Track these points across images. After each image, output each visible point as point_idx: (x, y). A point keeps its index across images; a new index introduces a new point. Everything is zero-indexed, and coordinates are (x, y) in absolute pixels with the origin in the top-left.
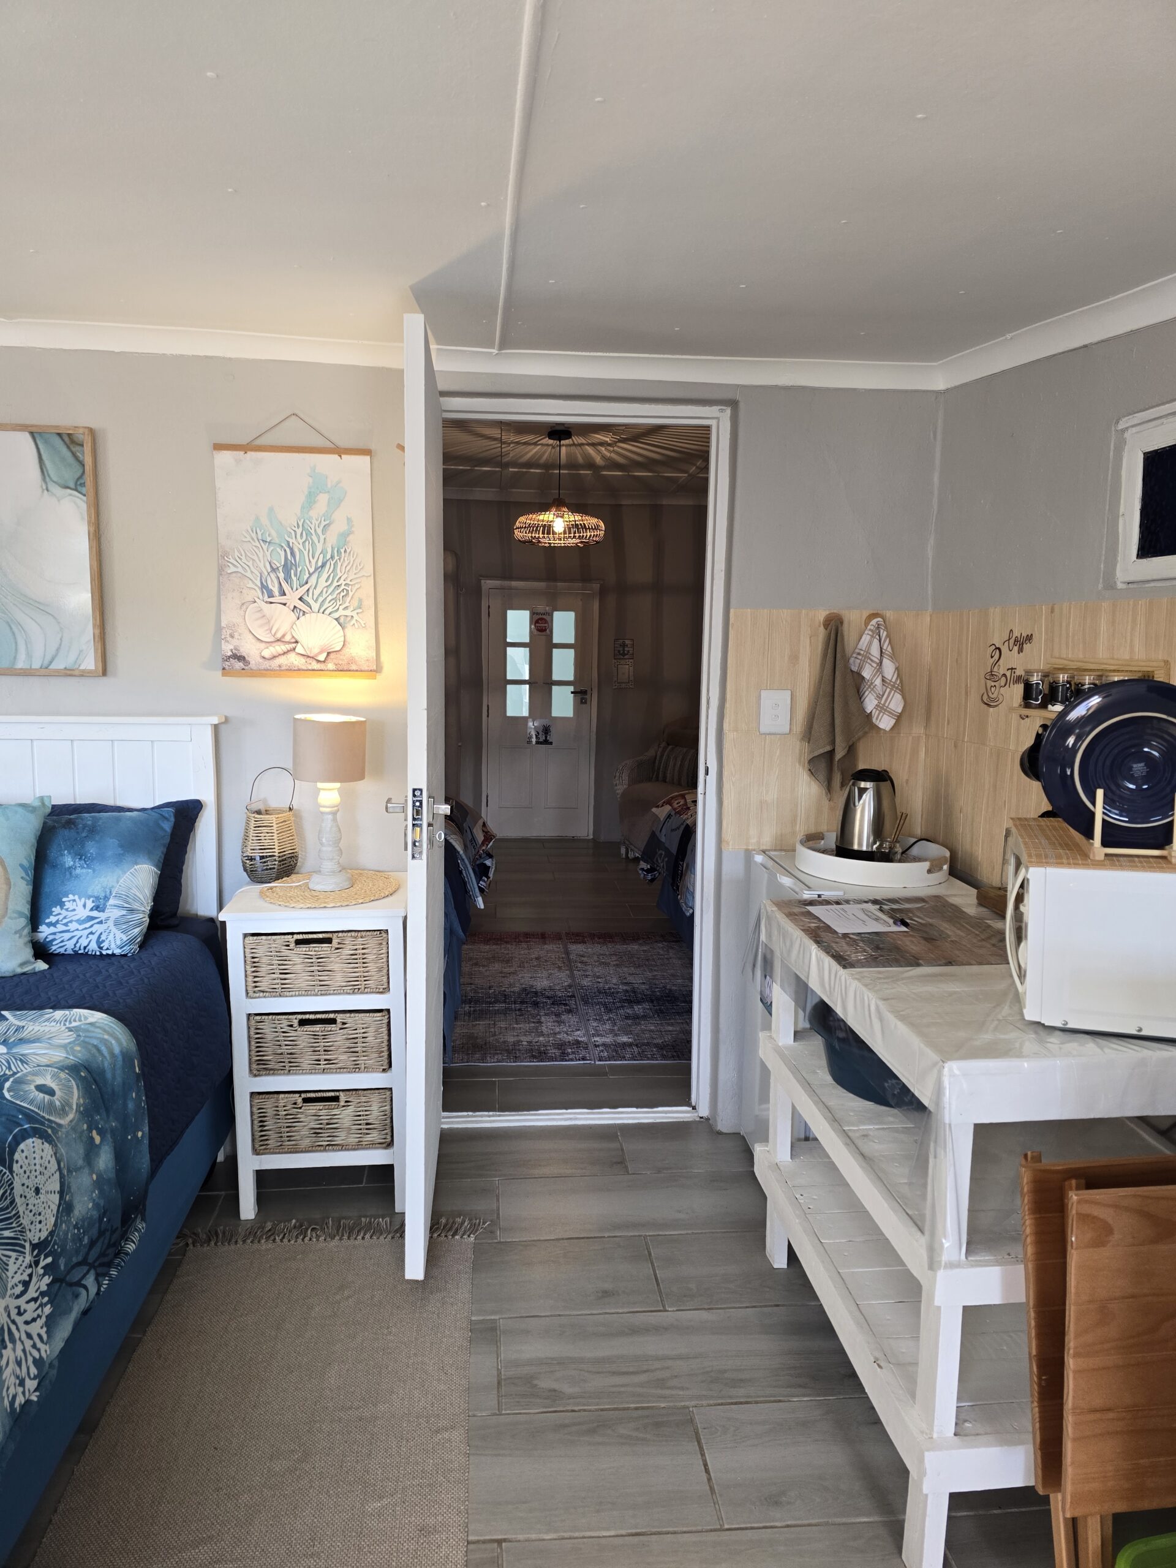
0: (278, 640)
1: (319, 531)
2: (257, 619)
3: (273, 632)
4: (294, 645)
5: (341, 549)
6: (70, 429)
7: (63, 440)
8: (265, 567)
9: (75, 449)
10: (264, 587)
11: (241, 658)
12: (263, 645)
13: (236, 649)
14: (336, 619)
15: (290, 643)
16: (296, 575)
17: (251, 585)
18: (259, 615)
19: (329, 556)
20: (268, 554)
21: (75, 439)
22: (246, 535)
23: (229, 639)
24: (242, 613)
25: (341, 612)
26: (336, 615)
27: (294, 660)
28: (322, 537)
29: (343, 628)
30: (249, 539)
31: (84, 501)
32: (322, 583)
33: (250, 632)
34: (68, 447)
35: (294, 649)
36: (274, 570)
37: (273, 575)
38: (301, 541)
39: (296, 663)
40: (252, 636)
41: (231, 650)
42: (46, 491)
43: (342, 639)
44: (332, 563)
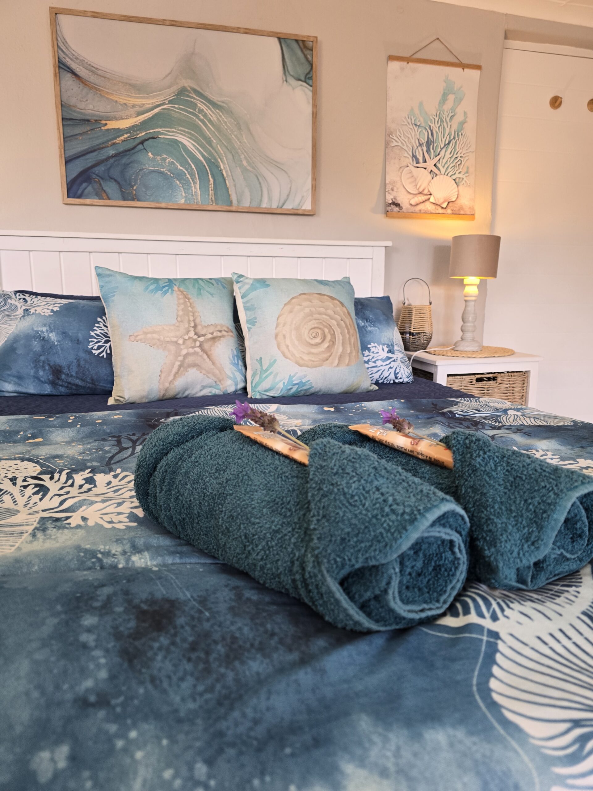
0: (420, 193)
1: (448, 119)
2: (408, 179)
3: (418, 187)
4: (429, 196)
5: (459, 132)
6: (304, 37)
7: (299, 45)
8: (415, 142)
9: (307, 52)
10: (414, 156)
11: (397, 205)
12: (411, 196)
13: (395, 198)
14: (454, 180)
15: (426, 195)
16: (433, 149)
17: (406, 155)
18: (410, 175)
19: (452, 137)
20: (418, 133)
21: (307, 45)
22: (405, 120)
23: (391, 191)
24: (400, 173)
25: (457, 175)
26: (454, 177)
27: (428, 206)
28: (449, 124)
29: (458, 186)
30: (406, 123)
31: (310, 90)
32: (448, 156)
33: (404, 187)
34: (302, 51)
35: (429, 199)
36: (421, 145)
37: (420, 148)
38: (437, 126)
39: (429, 208)
40: (404, 190)
41: (392, 200)
42: (285, 82)
43: (457, 193)
44: (454, 142)
